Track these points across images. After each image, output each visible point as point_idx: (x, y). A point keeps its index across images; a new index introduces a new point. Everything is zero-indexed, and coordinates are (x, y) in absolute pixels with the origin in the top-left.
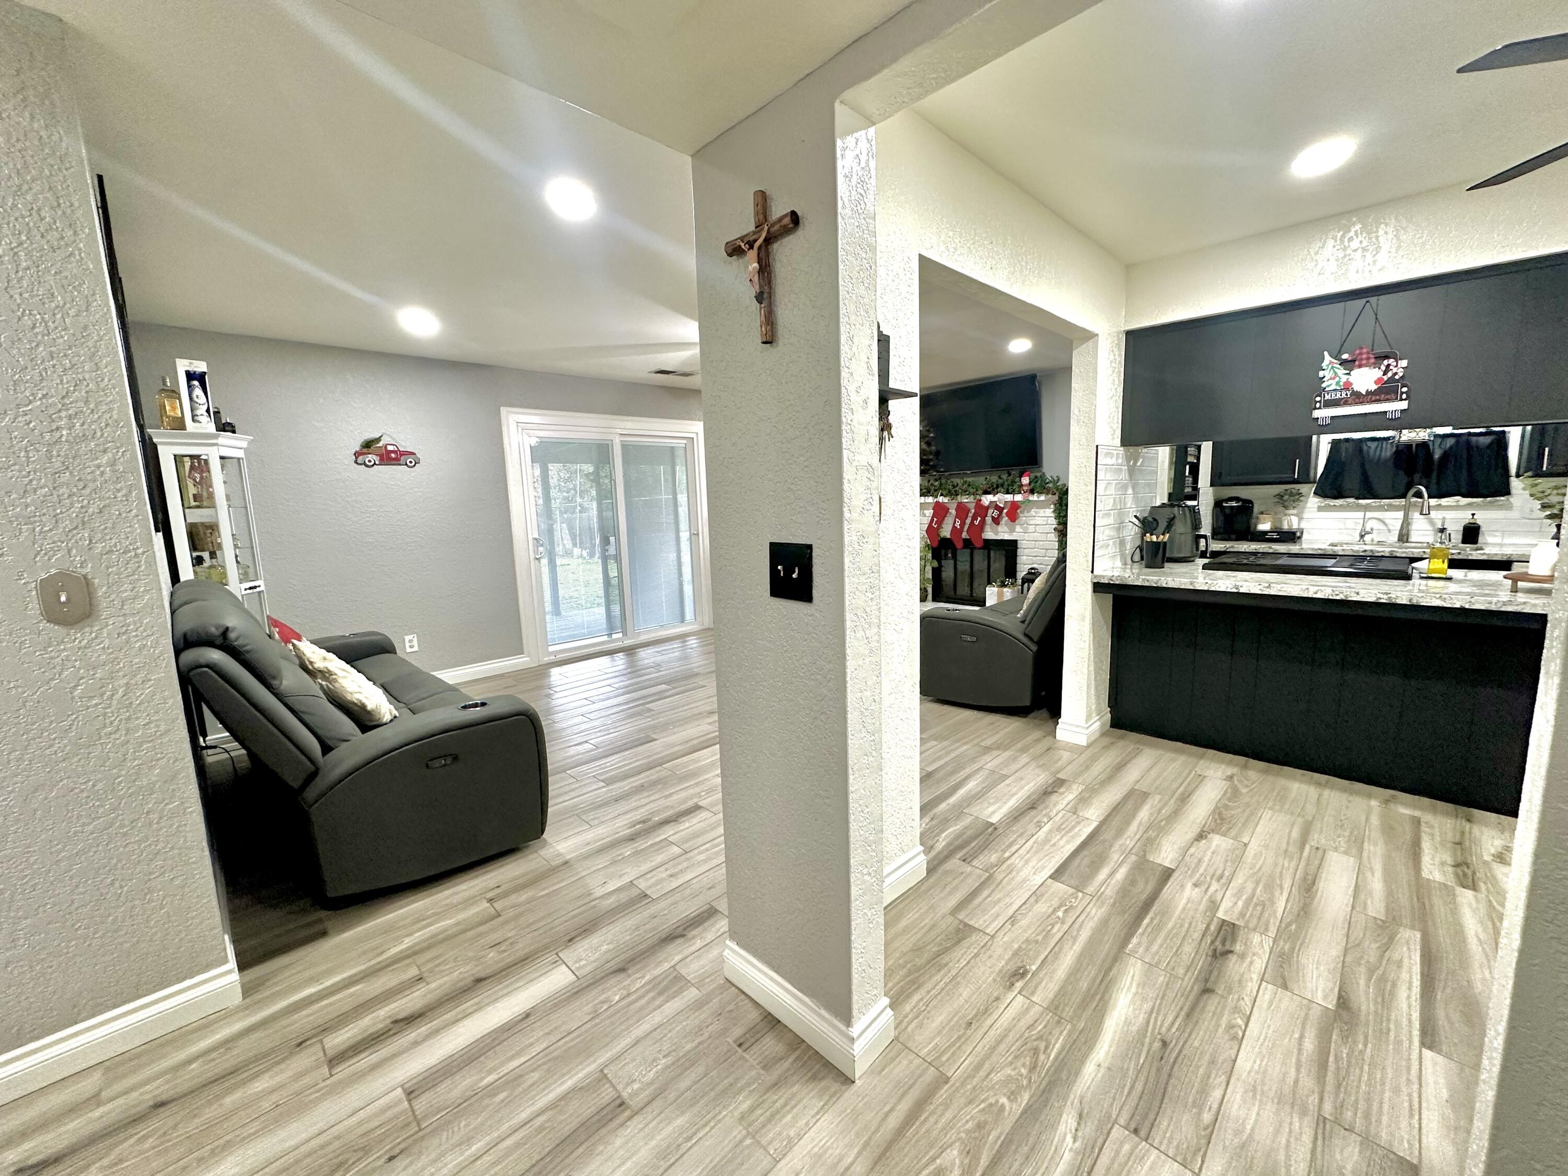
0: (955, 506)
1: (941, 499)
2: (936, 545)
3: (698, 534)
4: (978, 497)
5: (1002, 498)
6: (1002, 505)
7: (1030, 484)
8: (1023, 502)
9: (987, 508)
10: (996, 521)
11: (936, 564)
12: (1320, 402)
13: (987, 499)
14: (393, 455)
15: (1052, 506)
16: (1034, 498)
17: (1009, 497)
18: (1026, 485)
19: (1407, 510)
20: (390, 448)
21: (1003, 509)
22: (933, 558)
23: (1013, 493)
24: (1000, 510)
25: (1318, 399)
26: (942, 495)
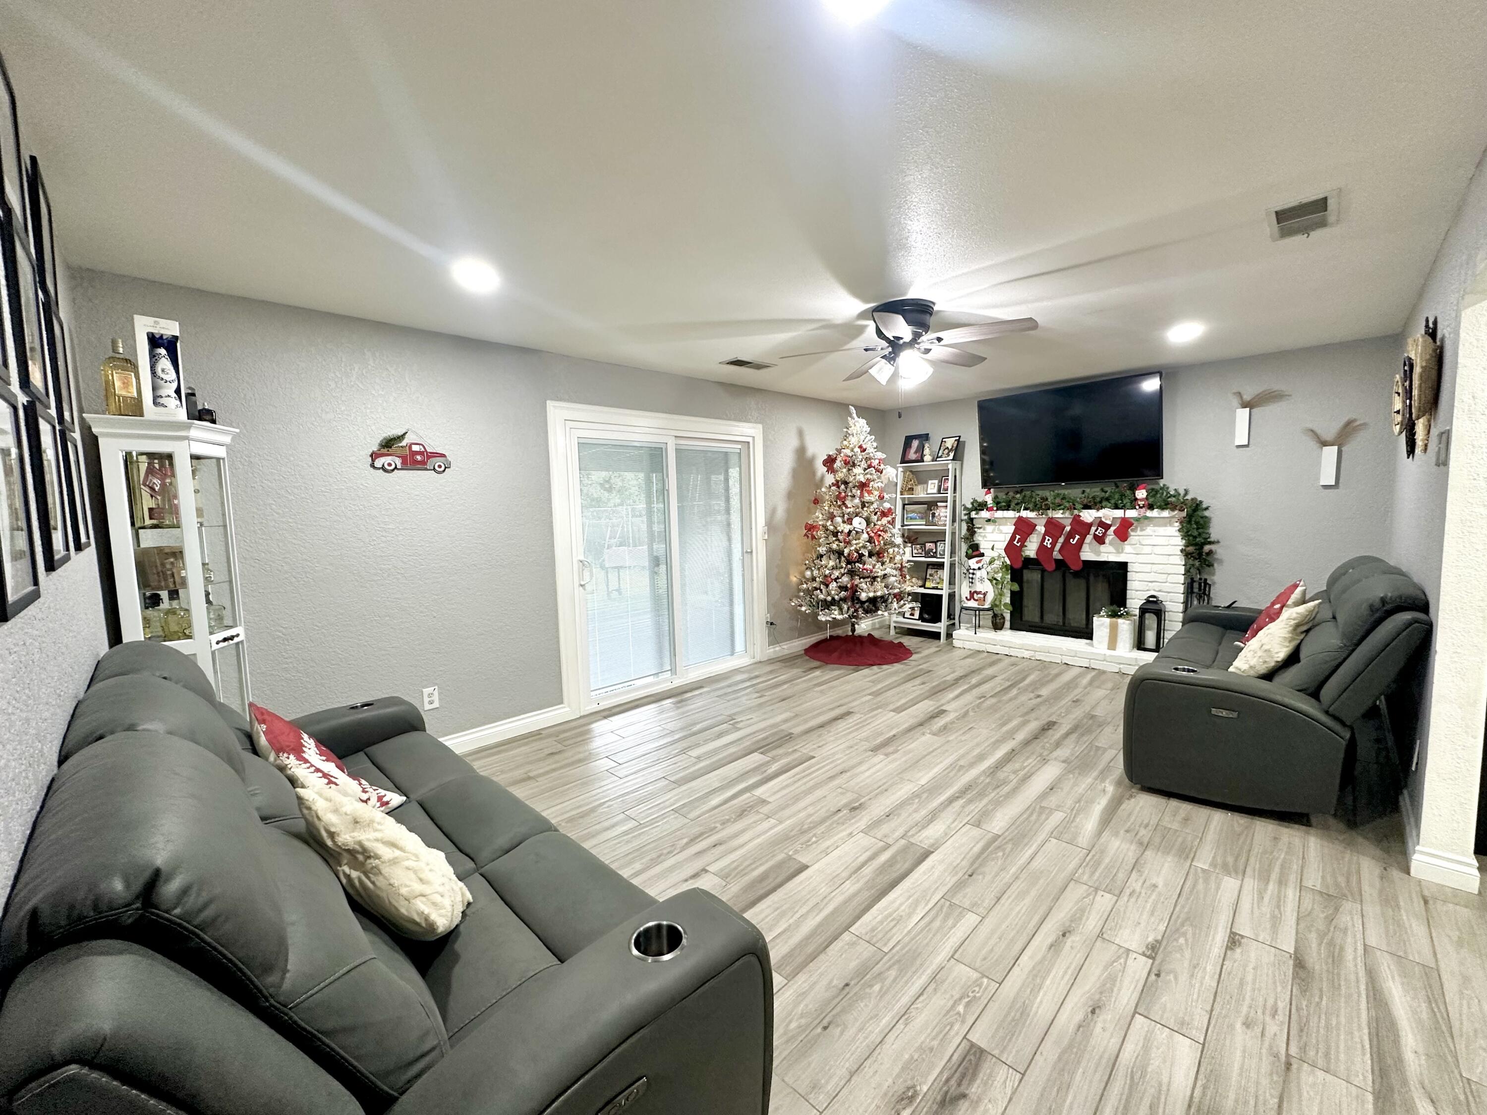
0: (1044, 521)
1: (1025, 514)
2: (1018, 565)
3: (751, 552)
4: (1076, 512)
5: (1109, 514)
6: (1109, 522)
7: (1147, 498)
8: (1137, 520)
9: (1090, 525)
10: (1100, 540)
11: (1016, 587)
13: (1088, 516)
14: (419, 458)
15: (1177, 524)
16: (1155, 513)
17: (1119, 513)
18: (1141, 500)
20: (415, 448)
21: (1109, 526)
22: (1012, 580)
23: (1123, 507)
24: (1107, 527)
26: (1026, 509)
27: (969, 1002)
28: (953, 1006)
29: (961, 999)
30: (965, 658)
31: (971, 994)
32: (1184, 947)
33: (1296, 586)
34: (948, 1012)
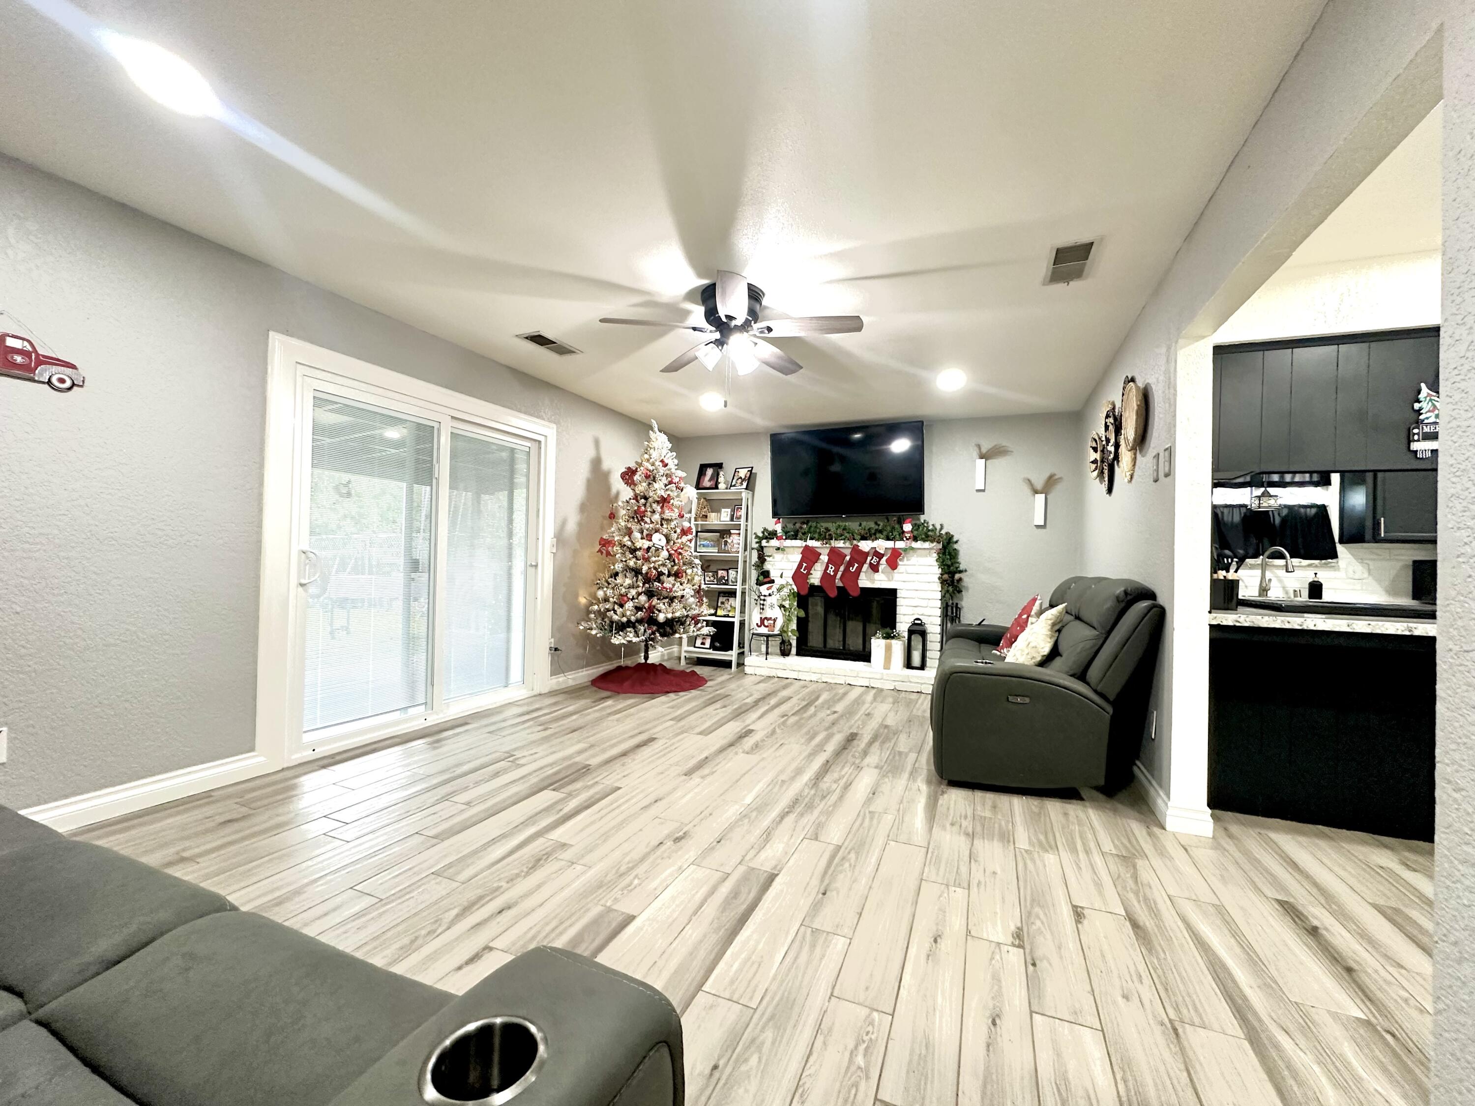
0: (827, 551)
1: (812, 543)
2: (804, 592)
4: (855, 542)
5: (882, 545)
6: (882, 552)
7: (912, 531)
8: (905, 550)
9: (867, 554)
10: (875, 568)
11: (802, 614)
12: (1418, 434)
13: (865, 546)
14: (19, 359)
15: (935, 555)
16: (918, 544)
17: (890, 544)
18: (907, 532)
19: (1263, 567)
21: (883, 555)
22: (799, 606)
23: (894, 539)
24: (880, 556)
25: (1416, 431)
26: (811, 539)
27: (867, 1049)
28: (851, 1061)
29: (856, 1047)
30: (759, 683)
31: (866, 1038)
32: (1043, 929)
33: (1035, 600)
34: (848, 1068)
